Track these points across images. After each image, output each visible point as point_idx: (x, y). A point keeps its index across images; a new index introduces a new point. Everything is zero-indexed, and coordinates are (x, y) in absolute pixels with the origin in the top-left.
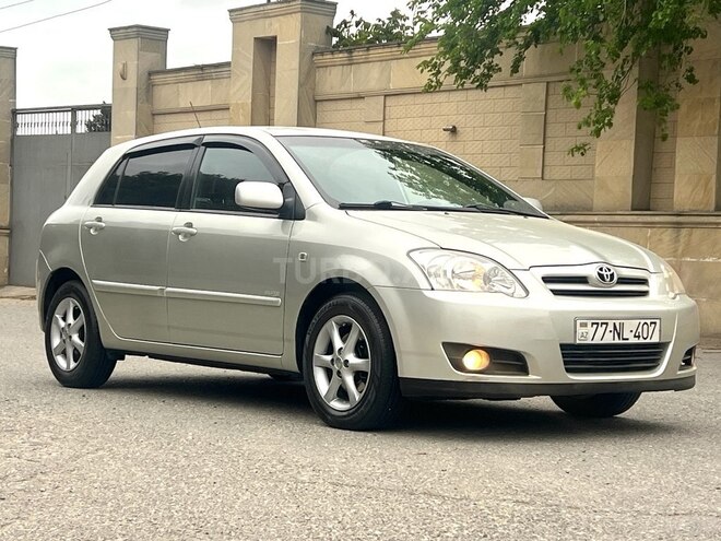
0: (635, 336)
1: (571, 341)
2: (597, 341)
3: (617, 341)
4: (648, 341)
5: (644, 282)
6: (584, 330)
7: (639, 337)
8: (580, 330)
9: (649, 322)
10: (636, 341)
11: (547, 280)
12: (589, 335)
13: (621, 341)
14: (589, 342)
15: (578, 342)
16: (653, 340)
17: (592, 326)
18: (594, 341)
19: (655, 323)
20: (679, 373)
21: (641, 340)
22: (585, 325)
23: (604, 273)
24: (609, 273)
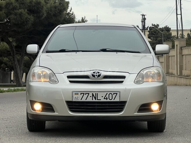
0: (104, 98)
1: (71, 100)
2: (84, 100)
3: (94, 100)
4: (113, 100)
6: (76, 96)
7: (107, 99)
8: (75, 96)
9: (112, 93)
10: (105, 100)
11: (69, 77)
12: (78, 98)
13: (97, 100)
14: (80, 100)
15: (74, 100)
16: (115, 100)
17: (81, 94)
18: (82, 100)
19: (117, 94)
20: (136, 114)
21: (108, 100)
22: (78, 94)
23: (95, 74)
24: (97, 74)
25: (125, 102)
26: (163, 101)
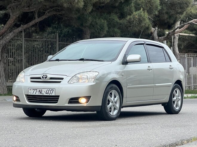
1: (27, 94)
2: (34, 94)
3: (40, 94)
4: (51, 95)
5: (62, 79)
7: (47, 93)
8: (29, 91)
9: (51, 89)
10: (46, 95)
11: (31, 78)
12: (31, 93)
14: (32, 94)
15: (29, 94)
16: (52, 95)
17: (33, 89)
18: (33, 94)
19: (53, 90)
20: (67, 105)
21: (48, 95)
22: (31, 90)
23: (44, 76)
24: (45, 76)
25: (58, 96)
26: (91, 96)
